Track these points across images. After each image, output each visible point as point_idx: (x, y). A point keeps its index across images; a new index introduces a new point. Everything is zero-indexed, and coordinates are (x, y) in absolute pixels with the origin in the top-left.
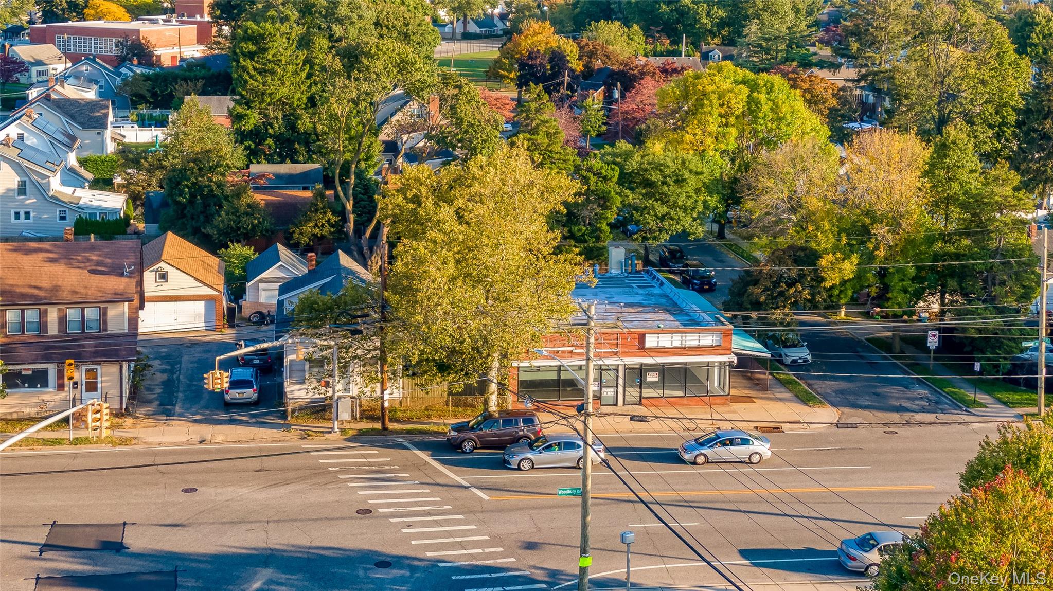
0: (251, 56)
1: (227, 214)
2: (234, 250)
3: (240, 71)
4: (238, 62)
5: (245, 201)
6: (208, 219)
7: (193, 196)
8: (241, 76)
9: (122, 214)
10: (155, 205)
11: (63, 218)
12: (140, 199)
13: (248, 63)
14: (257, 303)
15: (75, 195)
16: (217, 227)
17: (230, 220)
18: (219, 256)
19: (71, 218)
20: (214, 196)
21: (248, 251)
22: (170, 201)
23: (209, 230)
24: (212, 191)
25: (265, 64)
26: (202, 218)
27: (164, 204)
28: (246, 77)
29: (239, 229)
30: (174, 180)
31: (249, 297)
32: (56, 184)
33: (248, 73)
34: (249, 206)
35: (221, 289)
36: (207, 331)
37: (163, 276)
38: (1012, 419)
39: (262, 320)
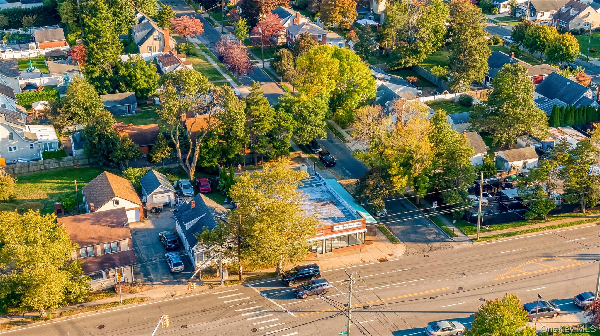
2: (130, 171)
14: (153, 203)
31: (150, 202)
35: (140, 203)
36: (137, 222)
37: (117, 202)
38: (468, 242)
39: (157, 212)
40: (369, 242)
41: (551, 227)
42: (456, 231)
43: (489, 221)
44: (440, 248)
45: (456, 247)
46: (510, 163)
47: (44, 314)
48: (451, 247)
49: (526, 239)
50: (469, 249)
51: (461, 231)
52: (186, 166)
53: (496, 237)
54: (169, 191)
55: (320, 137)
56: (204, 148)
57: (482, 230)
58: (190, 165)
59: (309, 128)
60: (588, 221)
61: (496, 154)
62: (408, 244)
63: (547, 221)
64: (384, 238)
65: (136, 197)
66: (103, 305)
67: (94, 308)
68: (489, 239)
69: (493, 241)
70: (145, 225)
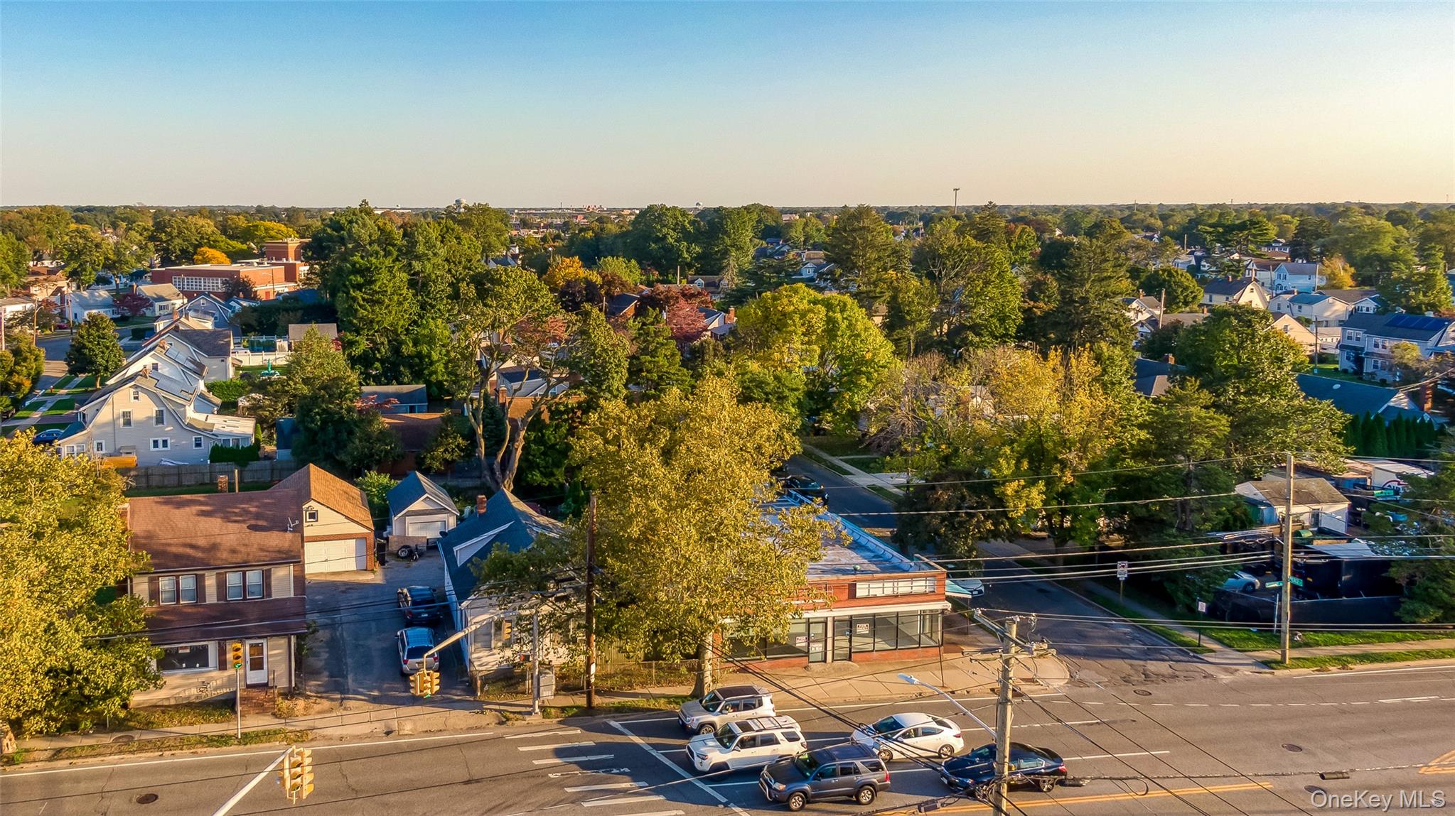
0: (359, 287)
1: (360, 441)
2: (371, 478)
3: (351, 302)
4: (348, 293)
5: (376, 427)
6: (341, 446)
7: (324, 422)
8: (351, 306)
9: (253, 440)
10: (286, 431)
11: (198, 445)
12: (267, 423)
13: (358, 294)
14: (404, 537)
15: (208, 421)
16: (351, 454)
17: (363, 447)
18: (356, 484)
19: (207, 447)
20: (345, 422)
21: (384, 479)
22: (301, 428)
23: (342, 457)
24: (342, 417)
25: (372, 295)
26: (334, 445)
27: (295, 430)
28: (356, 306)
29: (372, 455)
30: (304, 407)
31: (395, 529)
32: (191, 413)
33: (358, 303)
34: (381, 432)
35: (370, 524)
36: (359, 571)
37: (313, 516)
38: (1254, 668)
39: (410, 555)
44: (1171, 678)
53: (1343, 661)
54: (441, 510)
58: (504, 475)
65: (365, 515)
66: (183, 742)
67: (159, 746)
68: (1320, 664)
69: (1334, 671)
70: (375, 577)
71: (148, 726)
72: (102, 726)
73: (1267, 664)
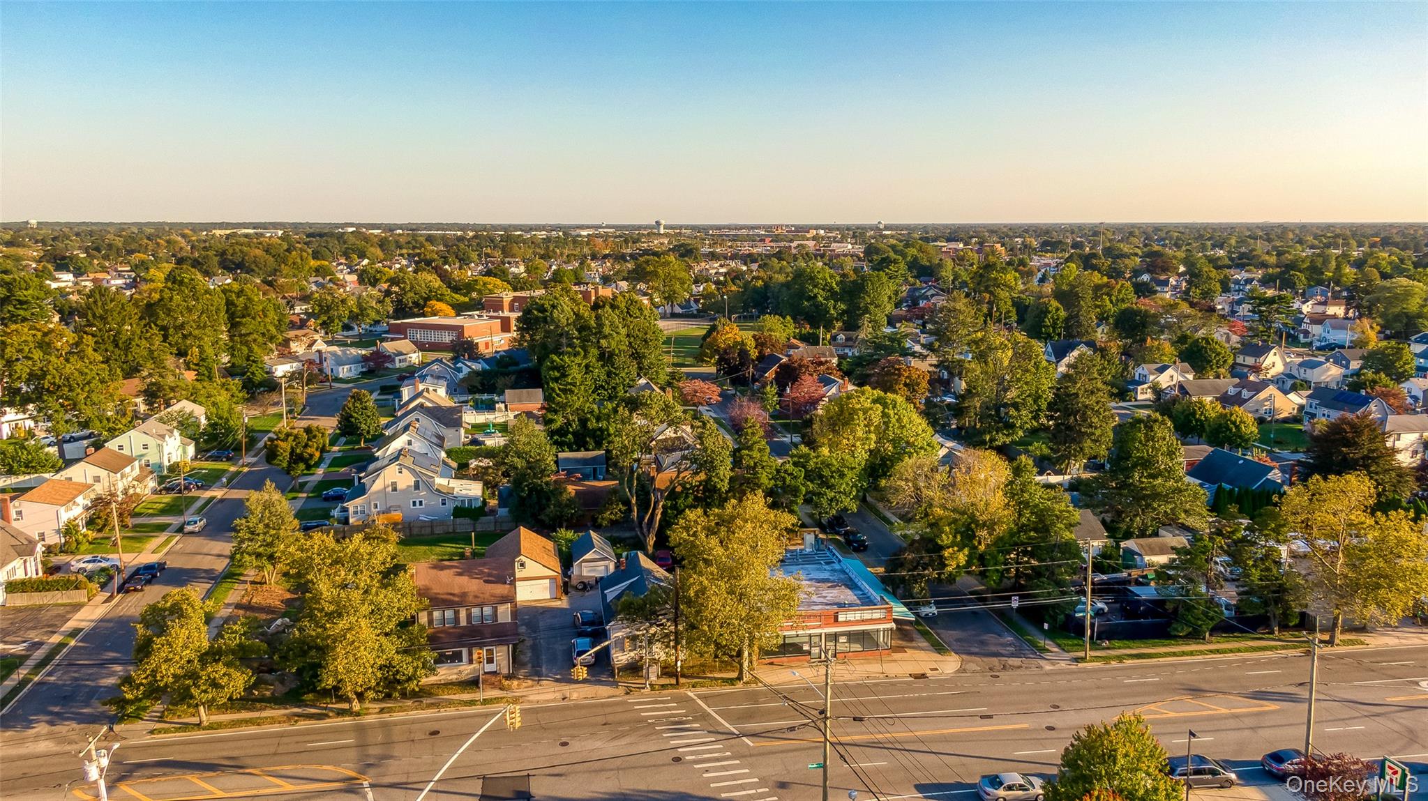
1: (555, 505)
2: (561, 534)
14: (580, 576)
16: (548, 517)
17: (557, 511)
21: (570, 534)
29: (562, 517)
31: (576, 572)
35: (559, 570)
36: (552, 599)
37: (522, 565)
38: (1069, 662)
39: (584, 589)
40: (901, 649)
41: (1218, 651)
42: (1049, 645)
43: (1108, 634)
44: (1020, 667)
45: (1048, 667)
46: (1147, 558)
47: (356, 706)
48: (1040, 667)
49: (1173, 665)
50: (1072, 672)
51: (1059, 646)
52: (642, 533)
53: (1120, 658)
54: (605, 559)
55: (846, 509)
56: (671, 508)
57: (1095, 646)
58: (649, 531)
59: (831, 494)
60: (1284, 648)
61: (1123, 545)
62: (964, 657)
63: (1211, 642)
64: (925, 644)
65: (557, 565)
66: (450, 703)
67: (436, 705)
68: (1106, 659)
69: (1114, 664)
70: (563, 603)
71: (430, 695)
72: (404, 695)
73: (1077, 660)
